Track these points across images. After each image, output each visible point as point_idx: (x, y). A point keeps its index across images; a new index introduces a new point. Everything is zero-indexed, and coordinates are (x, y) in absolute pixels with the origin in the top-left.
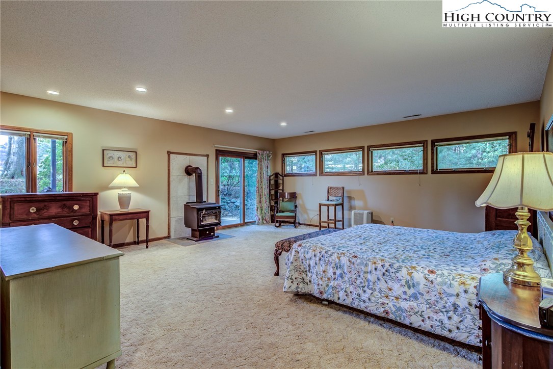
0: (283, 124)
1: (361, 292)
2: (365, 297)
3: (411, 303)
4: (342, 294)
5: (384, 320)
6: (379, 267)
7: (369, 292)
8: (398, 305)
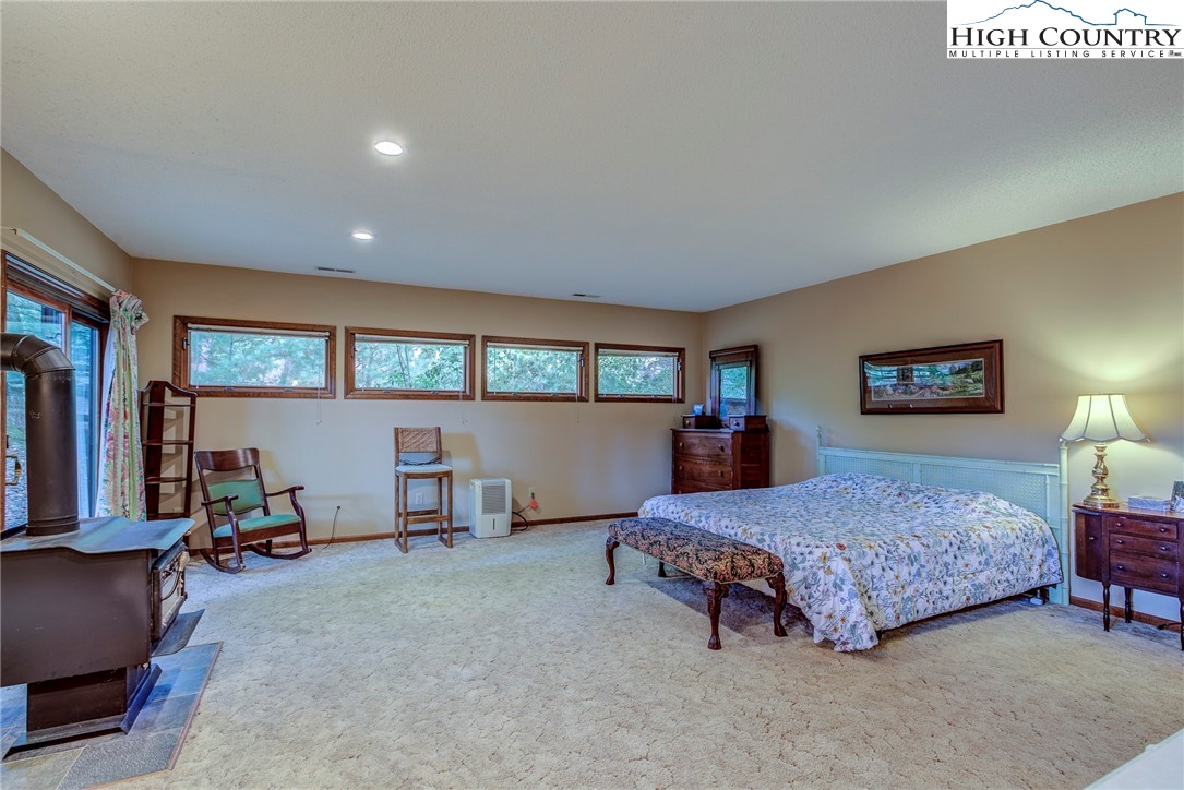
0: (363, 236)
1: (941, 585)
2: (947, 591)
3: (987, 573)
4: (921, 604)
5: (969, 611)
6: (954, 540)
7: (950, 580)
8: (977, 582)
